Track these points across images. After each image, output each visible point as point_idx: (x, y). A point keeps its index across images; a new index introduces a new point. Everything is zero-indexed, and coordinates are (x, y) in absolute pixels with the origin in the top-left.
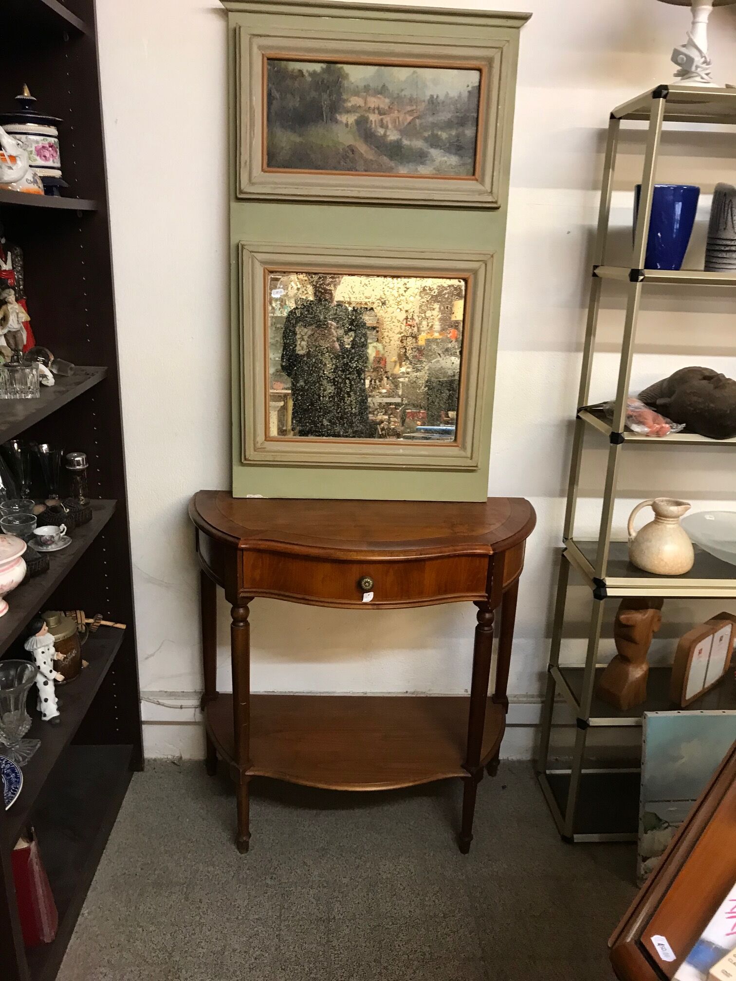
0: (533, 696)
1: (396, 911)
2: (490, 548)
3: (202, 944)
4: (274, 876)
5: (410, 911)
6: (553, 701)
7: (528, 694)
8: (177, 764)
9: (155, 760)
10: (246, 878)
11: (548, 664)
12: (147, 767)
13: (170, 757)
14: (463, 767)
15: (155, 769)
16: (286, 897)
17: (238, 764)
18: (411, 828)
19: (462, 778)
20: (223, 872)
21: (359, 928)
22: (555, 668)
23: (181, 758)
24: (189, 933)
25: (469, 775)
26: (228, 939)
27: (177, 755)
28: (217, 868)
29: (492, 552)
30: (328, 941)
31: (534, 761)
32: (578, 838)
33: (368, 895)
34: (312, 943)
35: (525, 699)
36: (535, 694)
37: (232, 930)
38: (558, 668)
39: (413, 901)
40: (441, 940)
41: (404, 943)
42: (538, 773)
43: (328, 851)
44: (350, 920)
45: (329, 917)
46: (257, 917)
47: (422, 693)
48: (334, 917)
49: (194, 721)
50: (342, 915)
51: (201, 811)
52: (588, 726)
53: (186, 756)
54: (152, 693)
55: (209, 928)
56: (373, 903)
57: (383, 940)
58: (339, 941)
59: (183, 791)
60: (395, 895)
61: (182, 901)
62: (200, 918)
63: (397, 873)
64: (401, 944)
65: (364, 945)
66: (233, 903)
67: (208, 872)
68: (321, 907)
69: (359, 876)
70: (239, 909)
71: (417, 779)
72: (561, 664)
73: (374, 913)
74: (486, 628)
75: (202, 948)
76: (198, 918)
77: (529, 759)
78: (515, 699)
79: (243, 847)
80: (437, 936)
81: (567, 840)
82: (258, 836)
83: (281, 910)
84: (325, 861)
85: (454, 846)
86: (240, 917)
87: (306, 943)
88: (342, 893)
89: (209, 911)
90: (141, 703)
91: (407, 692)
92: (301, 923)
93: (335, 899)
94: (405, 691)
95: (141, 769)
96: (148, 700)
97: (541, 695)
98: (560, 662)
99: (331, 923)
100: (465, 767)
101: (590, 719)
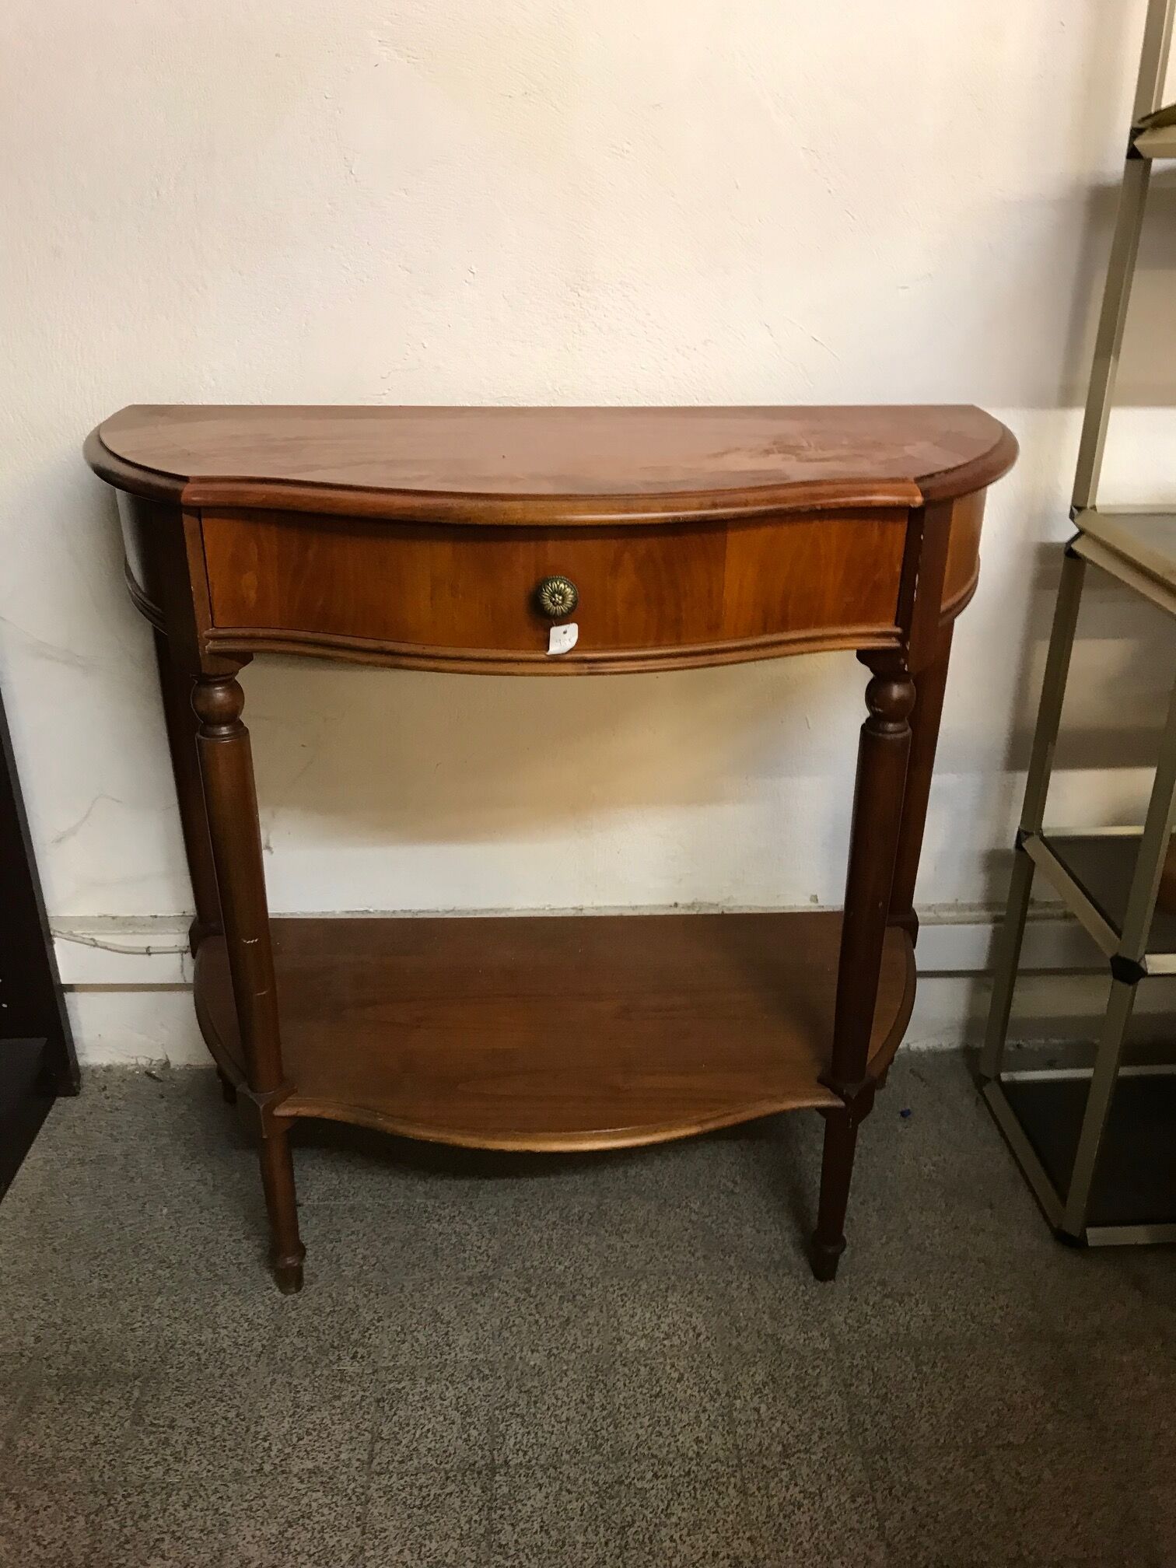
0: (971, 908)
1: (661, 1441)
2: (916, 488)
3: (165, 1546)
4: (361, 1351)
5: (698, 1441)
6: (1023, 918)
7: (959, 902)
8: (157, 1077)
9: (108, 1069)
10: (292, 1359)
11: (1017, 830)
12: (87, 1085)
13: (143, 1062)
14: (822, 1081)
15: (105, 1089)
16: (387, 1408)
17: (253, 1090)
18: (694, 1217)
19: (821, 1110)
20: (235, 1343)
21: (569, 1492)
22: (1036, 838)
23: (167, 1063)
24: (133, 1513)
25: (841, 1104)
26: (233, 1531)
27: (158, 1056)
28: (224, 1332)
29: (919, 499)
30: (491, 1531)
31: (968, 1053)
32: (1096, 1236)
33: (591, 1396)
34: (447, 1536)
35: (953, 914)
36: (976, 901)
37: (245, 1505)
38: (1043, 839)
39: (705, 1411)
40: (781, 1520)
41: (685, 1532)
42: (980, 1081)
43: (495, 1281)
44: (545, 1470)
45: (493, 1460)
46: (310, 1465)
47: (711, 905)
48: (506, 1463)
49: (183, 982)
50: (525, 1453)
51: (201, 1187)
52: (1143, 974)
53: (178, 1060)
54: (83, 921)
55: (186, 1498)
56: (604, 1419)
57: (630, 1526)
58: (518, 1529)
59: (165, 1141)
60: (657, 1396)
61: (127, 1424)
62: (166, 1472)
63: (662, 1336)
64: (676, 1537)
65: (581, 1539)
66: (253, 1429)
67: (201, 1344)
68: (474, 1433)
69: (568, 1346)
70: (266, 1445)
71: (708, 1115)
72: (1048, 829)
73: (606, 1448)
74: (891, 726)
75: (163, 1557)
76: (158, 1472)
77: (954, 1046)
78: (931, 914)
79: (291, 1279)
80: (769, 1508)
81: (1070, 1242)
82: (329, 1246)
83: (372, 1442)
84: (487, 1308)
85: (800, 1262)
86: (267, 1468)
87: (431, 1538)
88: (528, 1392)
89: (190, 1453)
90: (52, 943)
91: (676, 905)
92: (422, 1480)
93: (510, 1410)
94: (672, 903)
95: (73, 1092)
96: (72, 938)
97: (989, 905)
98: (1044, 825)
99: (497, 1478)
100: (829, 1081)
101: (1147, 957)
